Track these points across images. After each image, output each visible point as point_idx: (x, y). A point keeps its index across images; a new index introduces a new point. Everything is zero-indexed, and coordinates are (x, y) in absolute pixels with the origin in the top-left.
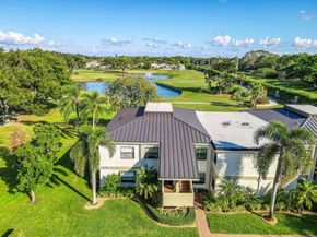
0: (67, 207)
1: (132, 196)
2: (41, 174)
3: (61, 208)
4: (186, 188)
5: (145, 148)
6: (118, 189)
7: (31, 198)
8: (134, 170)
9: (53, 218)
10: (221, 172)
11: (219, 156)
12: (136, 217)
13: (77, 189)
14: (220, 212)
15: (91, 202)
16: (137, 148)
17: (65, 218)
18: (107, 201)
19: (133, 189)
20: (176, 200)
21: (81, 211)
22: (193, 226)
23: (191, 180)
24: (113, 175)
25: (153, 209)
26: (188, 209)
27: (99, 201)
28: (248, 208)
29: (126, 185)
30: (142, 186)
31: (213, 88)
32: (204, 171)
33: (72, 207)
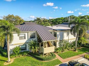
5: (30, 33)
14: (61, 52)
27: (11, 60)
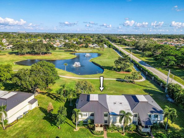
0: (69, 130)
1: (87, 127)
2: (63, 121)
3: (67, 130)
4: (101, 126)
5: (90, 113)
6: (83, 125)
7: (59, 128)
8: (87, 119)
9: (67, 134)
10: (111, 121)
11: (110, 116)
12: (88, 133)
13: (70, 124)
14: (110, 132)
15: (76, 129)
16: (88, 113)
17: (70, 134)
18: (79, 129)
19: (87, 125)
20: (99, 129)
21: (73, 132)
22: (103, 136)
23: (103, 124)
24: (81, 121)
25: (92, 131)
26: (102, 131)
27: (78, 128)
28: (118, 131)
29: (85, 123)
30: (89, 125)
31: (118, 69)
32: (107, 120)
33: (71, 131)
